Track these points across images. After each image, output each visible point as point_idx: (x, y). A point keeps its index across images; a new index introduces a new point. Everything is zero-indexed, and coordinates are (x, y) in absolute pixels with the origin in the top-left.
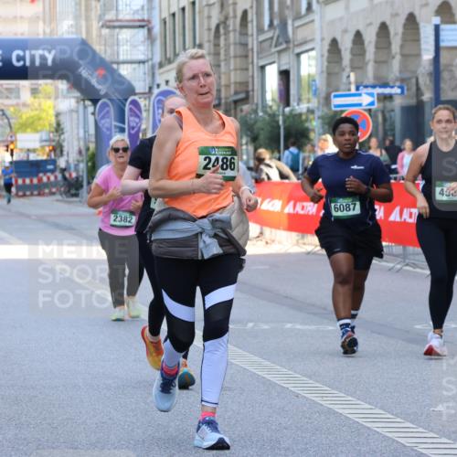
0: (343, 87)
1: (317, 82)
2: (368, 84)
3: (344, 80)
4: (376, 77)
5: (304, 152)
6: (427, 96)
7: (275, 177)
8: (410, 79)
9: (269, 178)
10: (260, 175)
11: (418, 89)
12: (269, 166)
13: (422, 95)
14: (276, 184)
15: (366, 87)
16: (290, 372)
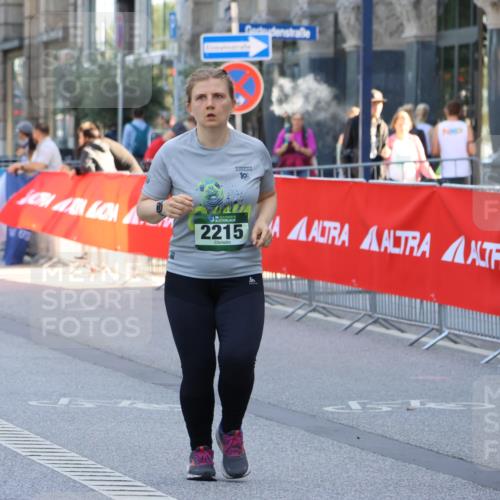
0: (218, 25)
1: (179, 17)
2: (259, 21)
3: (221, 13)
4: (271, 12)
5: (155, 127)
6: (351, 43)
7: (108, 165)
8: (325, 15)
9: (98, 168)
10: (84, 161)
11: (337, 31)
12: (98, 148)
13: (344, 41)
14: (109, 177)
15: (255, 26)
16: (127, 478)
